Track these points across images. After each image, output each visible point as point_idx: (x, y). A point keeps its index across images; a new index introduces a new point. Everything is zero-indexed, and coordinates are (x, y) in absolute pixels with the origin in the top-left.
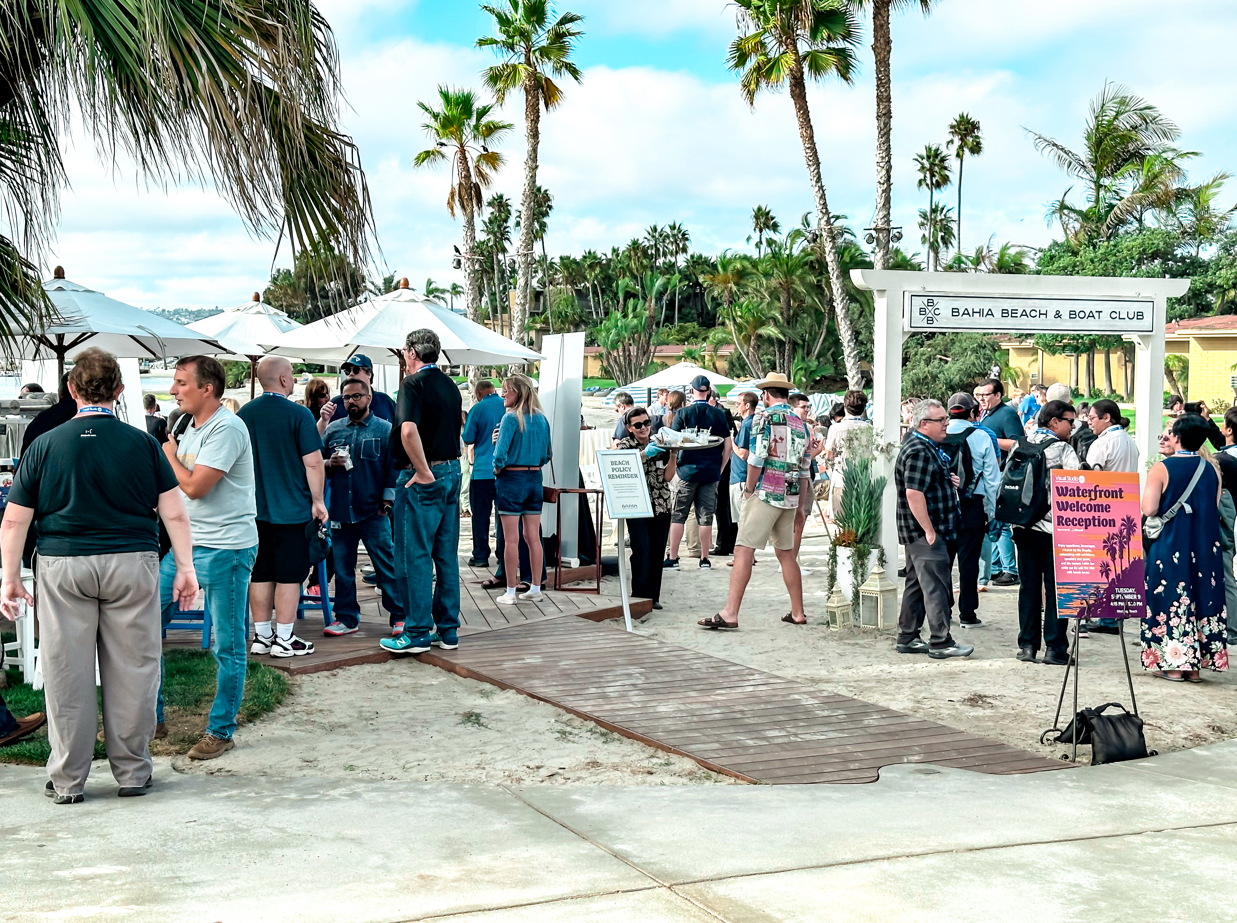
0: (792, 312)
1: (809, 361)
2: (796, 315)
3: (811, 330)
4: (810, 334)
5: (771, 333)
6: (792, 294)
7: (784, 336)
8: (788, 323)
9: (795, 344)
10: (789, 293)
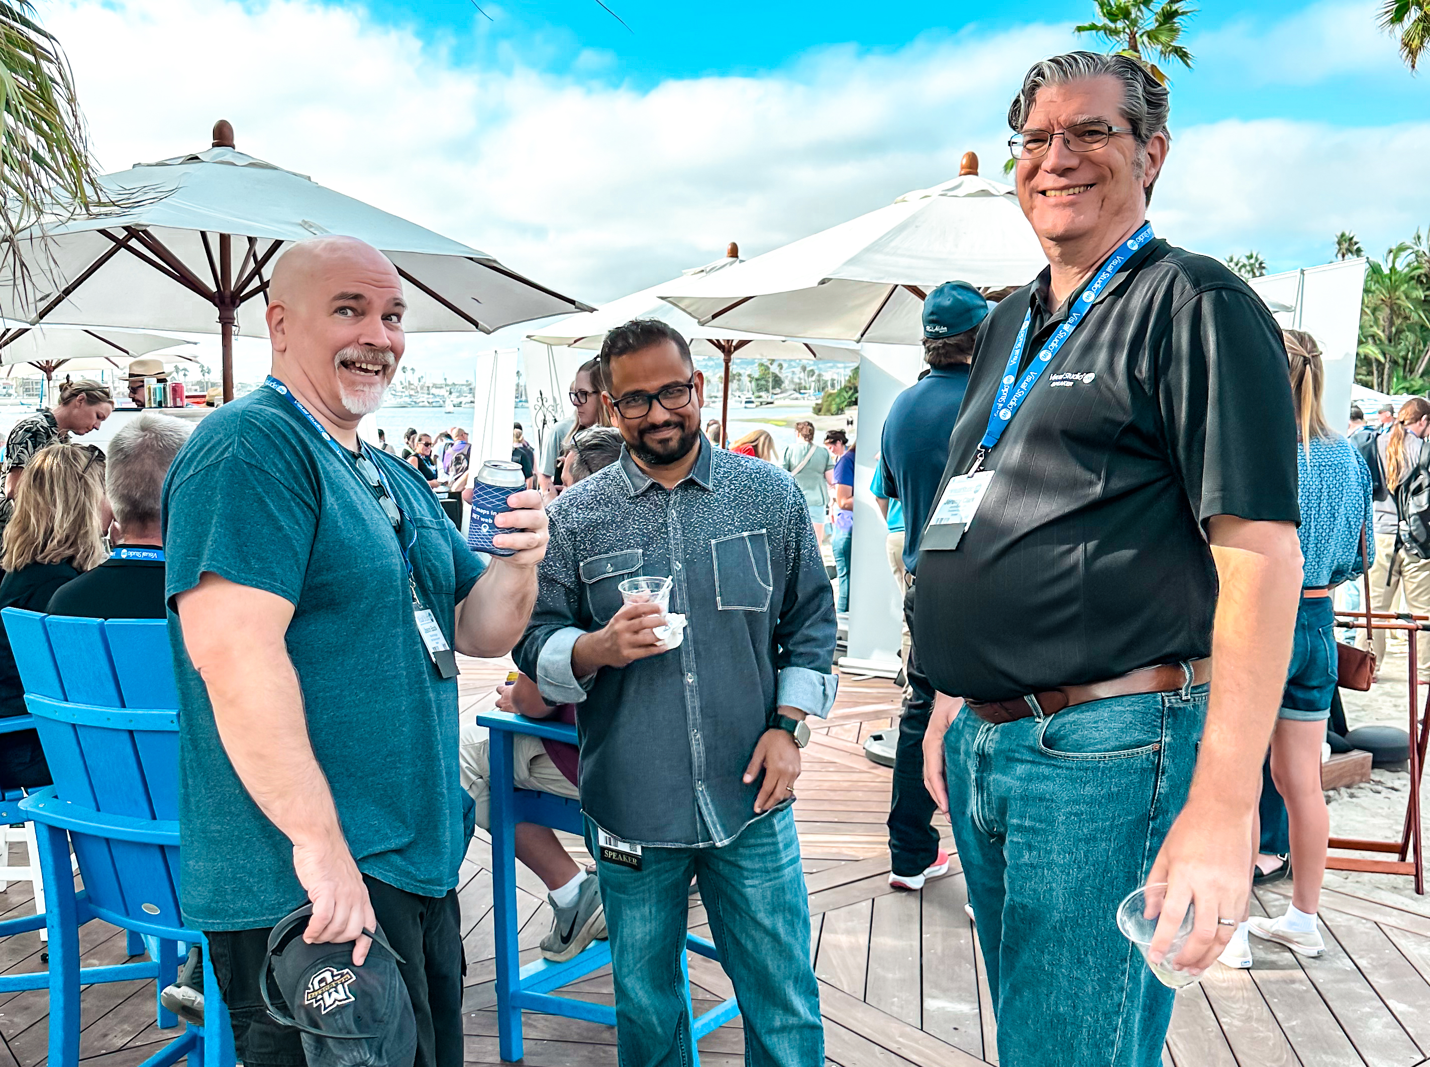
0: (1394, 330)
1: (1412, 380)
2: (1399, 331)
3: (1414, 349)
4: (1414, 353)
5: (1371, 353)
6: (1395, 310)
7: (1384, 355)
8: (1390, 341)
9: (1395, 363)
10: (1392, 309)
